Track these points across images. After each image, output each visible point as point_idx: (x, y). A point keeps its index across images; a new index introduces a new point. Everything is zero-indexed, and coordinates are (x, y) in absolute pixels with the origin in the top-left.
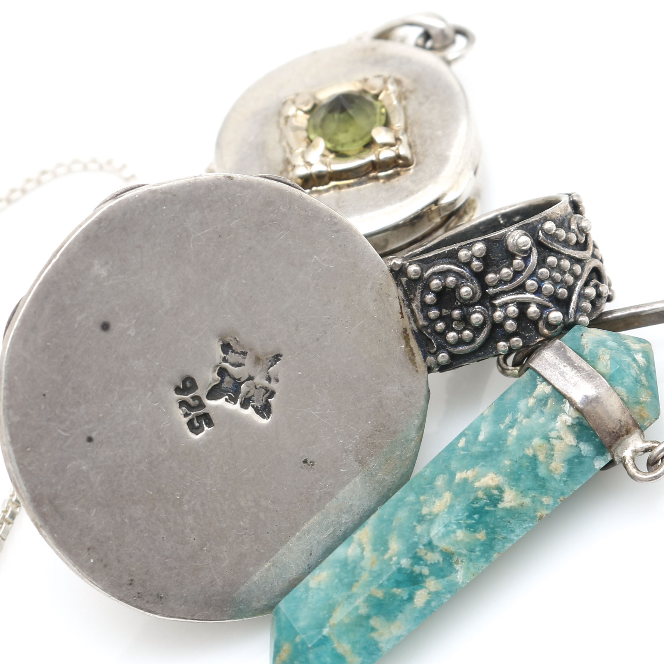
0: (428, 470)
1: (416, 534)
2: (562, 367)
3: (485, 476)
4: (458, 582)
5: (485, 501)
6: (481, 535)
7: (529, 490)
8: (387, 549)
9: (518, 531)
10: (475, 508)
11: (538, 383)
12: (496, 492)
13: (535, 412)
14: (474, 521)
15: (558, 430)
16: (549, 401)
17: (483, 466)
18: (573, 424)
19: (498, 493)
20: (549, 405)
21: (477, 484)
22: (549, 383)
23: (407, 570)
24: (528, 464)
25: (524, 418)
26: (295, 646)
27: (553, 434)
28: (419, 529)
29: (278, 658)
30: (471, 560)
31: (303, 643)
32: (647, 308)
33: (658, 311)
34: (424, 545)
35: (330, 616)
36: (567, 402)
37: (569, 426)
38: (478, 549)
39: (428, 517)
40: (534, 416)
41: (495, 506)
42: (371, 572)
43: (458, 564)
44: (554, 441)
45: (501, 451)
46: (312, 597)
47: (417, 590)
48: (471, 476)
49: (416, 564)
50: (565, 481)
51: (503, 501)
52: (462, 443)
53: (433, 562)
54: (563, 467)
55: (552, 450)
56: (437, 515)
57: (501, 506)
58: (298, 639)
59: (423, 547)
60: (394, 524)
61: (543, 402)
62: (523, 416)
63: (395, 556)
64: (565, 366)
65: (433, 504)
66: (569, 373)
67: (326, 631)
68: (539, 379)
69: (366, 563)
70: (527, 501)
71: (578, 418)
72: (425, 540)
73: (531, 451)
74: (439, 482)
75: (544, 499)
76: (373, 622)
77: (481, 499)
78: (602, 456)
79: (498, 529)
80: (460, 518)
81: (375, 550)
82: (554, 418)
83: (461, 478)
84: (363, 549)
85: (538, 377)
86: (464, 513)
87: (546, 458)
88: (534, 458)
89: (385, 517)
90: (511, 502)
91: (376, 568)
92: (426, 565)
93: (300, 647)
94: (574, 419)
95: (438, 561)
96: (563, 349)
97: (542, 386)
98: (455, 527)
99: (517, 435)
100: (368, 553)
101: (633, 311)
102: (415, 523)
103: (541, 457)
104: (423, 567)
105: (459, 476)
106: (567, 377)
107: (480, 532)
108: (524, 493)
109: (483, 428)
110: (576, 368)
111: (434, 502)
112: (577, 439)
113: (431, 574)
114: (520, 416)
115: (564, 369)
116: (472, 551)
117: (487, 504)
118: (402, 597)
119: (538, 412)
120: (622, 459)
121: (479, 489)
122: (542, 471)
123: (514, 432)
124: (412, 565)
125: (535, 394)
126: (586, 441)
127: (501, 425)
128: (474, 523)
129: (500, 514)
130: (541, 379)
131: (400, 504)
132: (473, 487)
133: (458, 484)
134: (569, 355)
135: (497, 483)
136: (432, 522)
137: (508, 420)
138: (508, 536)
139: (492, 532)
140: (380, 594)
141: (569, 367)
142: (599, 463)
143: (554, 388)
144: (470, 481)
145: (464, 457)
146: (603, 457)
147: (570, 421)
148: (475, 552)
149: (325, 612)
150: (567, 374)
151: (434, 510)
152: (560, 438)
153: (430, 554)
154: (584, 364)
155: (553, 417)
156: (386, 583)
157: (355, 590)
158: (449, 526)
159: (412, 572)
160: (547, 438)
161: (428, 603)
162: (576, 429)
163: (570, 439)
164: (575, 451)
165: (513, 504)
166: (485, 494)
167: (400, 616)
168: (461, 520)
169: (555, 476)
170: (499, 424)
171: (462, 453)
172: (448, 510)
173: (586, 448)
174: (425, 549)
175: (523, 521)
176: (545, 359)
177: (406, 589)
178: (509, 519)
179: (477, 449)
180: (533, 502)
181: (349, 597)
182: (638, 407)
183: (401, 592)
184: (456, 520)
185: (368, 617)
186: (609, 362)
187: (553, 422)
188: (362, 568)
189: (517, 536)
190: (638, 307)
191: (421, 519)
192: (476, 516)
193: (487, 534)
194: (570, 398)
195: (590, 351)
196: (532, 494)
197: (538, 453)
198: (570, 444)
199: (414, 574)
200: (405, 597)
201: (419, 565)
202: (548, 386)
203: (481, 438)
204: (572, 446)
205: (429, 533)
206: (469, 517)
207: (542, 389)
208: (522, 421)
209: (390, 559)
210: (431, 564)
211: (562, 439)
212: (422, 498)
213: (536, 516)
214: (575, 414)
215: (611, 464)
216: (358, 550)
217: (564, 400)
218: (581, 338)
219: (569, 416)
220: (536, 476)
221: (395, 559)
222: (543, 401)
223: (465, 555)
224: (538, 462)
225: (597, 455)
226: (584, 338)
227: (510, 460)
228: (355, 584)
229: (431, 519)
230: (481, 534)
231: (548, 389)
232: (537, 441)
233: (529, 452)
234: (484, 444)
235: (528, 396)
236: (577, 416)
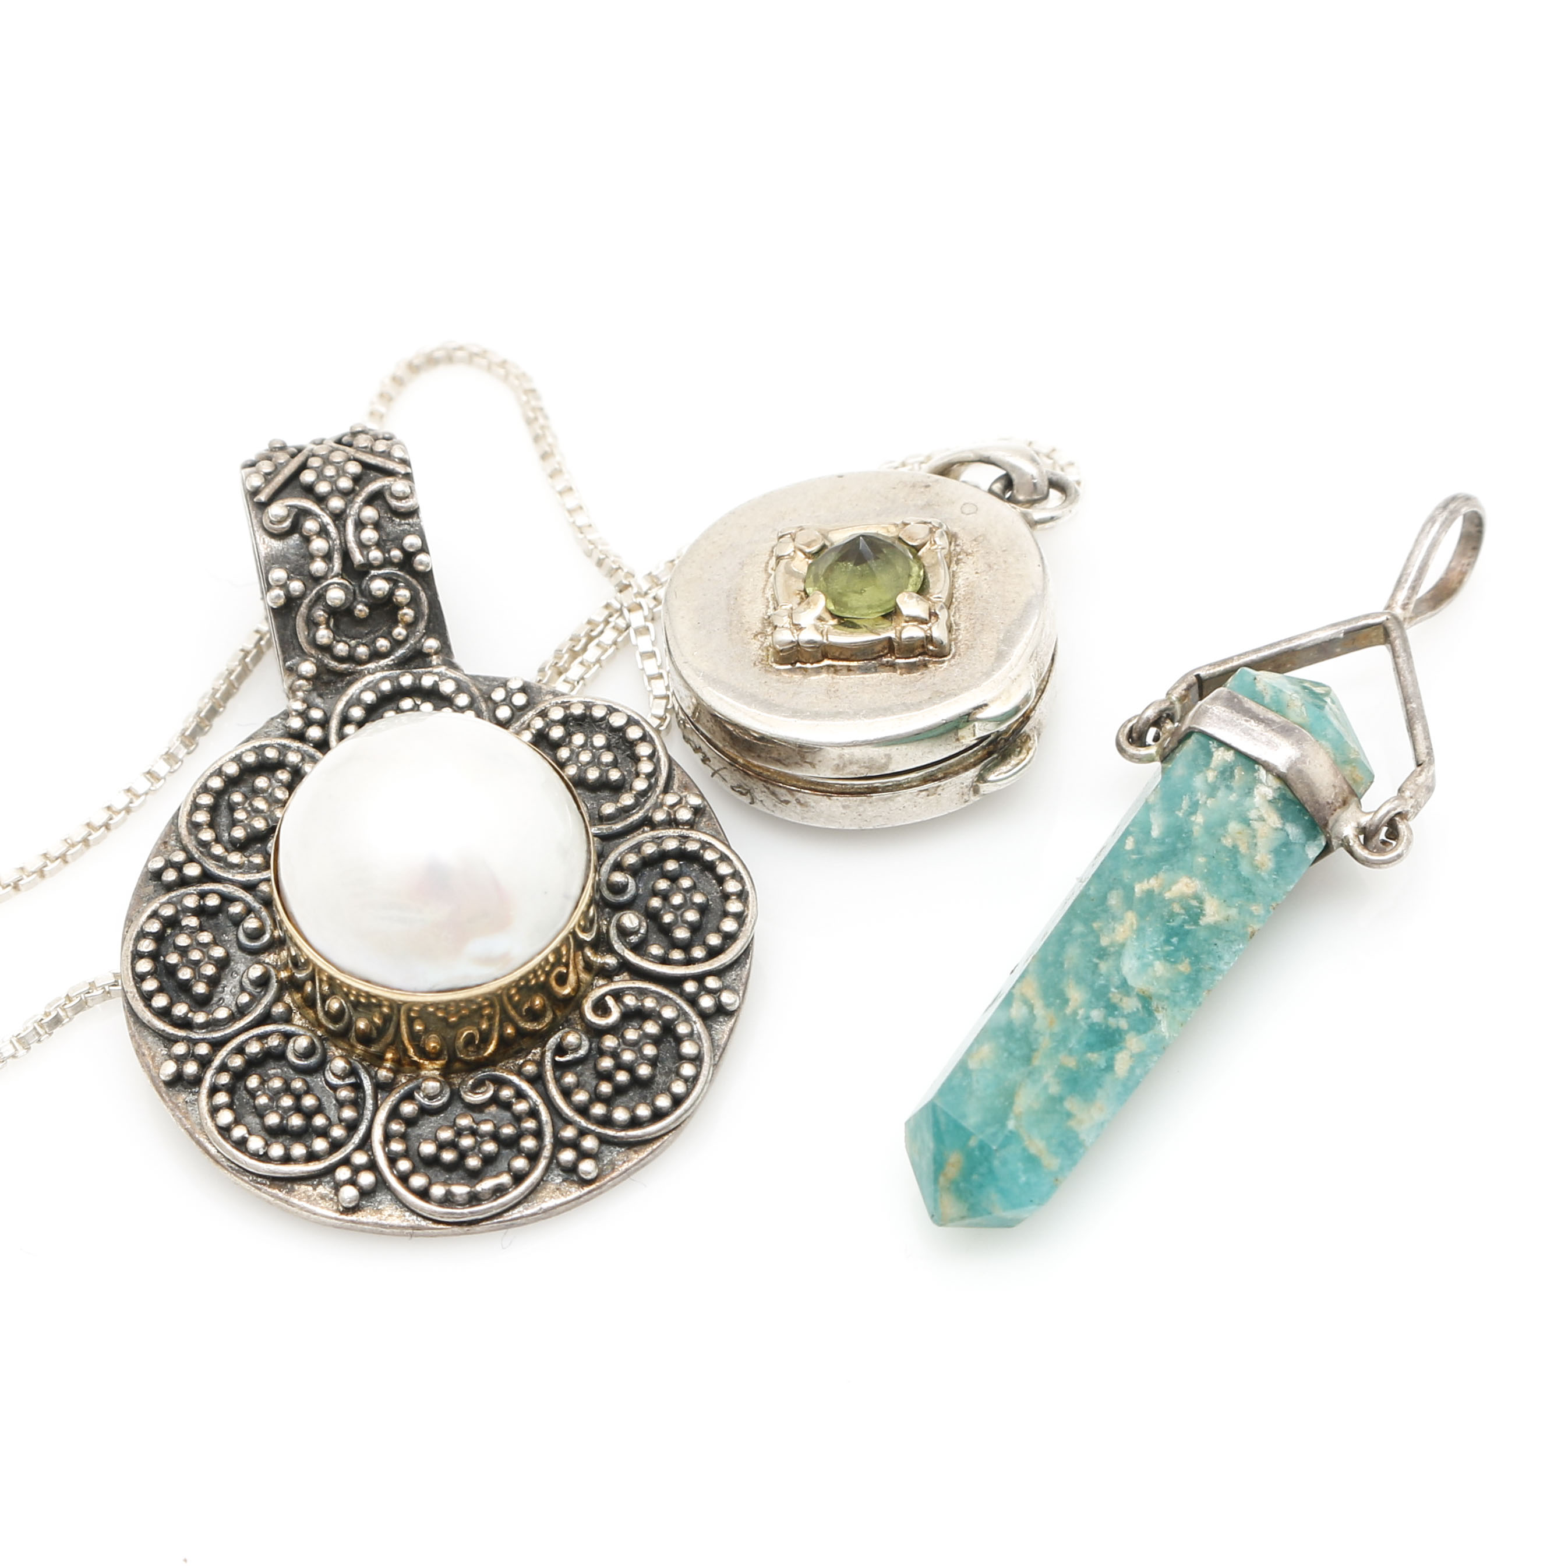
0: (1092, 888)
1: (1101, 975)
2: (1243, 722)
3: (1175, 882)
4: (1165, 1037)
5: (1183, 917)
6: (1184, 967)
7: (1233, 896)
8: (1066, 1001)
9: (1227, 957)
10: (1172, 928)
11: (1213, 750)
12: (1195, 903)
13: (1219, 788)
14: (1172, 948)
15: (1257, 808)
16: (1236, 771)
17: (1167, 870)
18: (1275, 798)
19: (1197, 904)
20: (1237, 777)
21: (1168, 895)
22: (1229, 747)
23: (1100, 1025)
24: (1228, 860)
25: (1207, 798)
26: (969, 1155)
27: (1253, 814)
28: (1103, 967)
29: (942, 1179)
30: (1175, 1004)
31: (982, 1146)
32: (1304, 641)
33: (1319, 642)
34: (1117, 988)
35: (1012, 1104)
36: (1261, 768)
37: (1270, 801)
38: (1182, 987)
39: (1112, 949)
40: (1220, 794)
41: (1196, 923)
42: (1052, 1035)
43: (1158, 1011)
44: (1256, 825)
45: (1187, 847)
46: (978, 1082)
47: (1117, 1052)
48: (1156, 885)
49: (1110, 1015)
50: (1275, 881)
51: (1204, 915)
52: (1130, 844)
53: (1130, 1011)
54: (1270, 860)
55: (1254, 837)
56: (1123, 945)
57: (1203, 922)
58: (973, 1143)
59: (1116, 991)
60: (1066, 966)
61: (1228, 773)
62: (1205, 797)
63: (1081, 1008)
64: (1247, 721)
65: (1113, 932)
66: (1256, 728)
67: (1011, 1124)
68: (1213, 745)
69: (1040, 1024)
70: (1233, 912)
71: (1279, 788)
72: (1116, 980)
73: (1230, 840)
74: (1114, 900)
75: (1254, 908)
76: (1069, 1105)
77: (1178, 914)
78: (1314, 840)
79: (1203, 956)
80: (1155, 944)
81: (1048, 1006)
82: (1249, 792)
83: (1143, 891)
84: (1031, 1008)
85: (1211, 742)
86: (1160, 936)
87: (1249, 848)
88: (1234, 851)
89: (1050, 958)
90: (1214, 916)
91: (1057, 1028)
92: (1123, 1016)
93: (977, 1153)
94: (1275, 790)
95: (1138, 1009)
96: (1236, 700)
97: (1220, 753)
98: (1151, 957)
99: (1204, 823)
100: (1040, 1011)
101: (1285, 646)
102: (1096, 960)
103: (1243, 849)
104: (1120, 1019)
105: (1139, 888)
106: (1255, 734)
107: (1182, 961)
108: (1226, 901)
109: (1153, 821)
110: (1263, 722)
111: (1114, 930)
112: (1282, 819)
113: (1132, 1028)
114: (1201, 797)
115: (1248, 724)
116: (1176, 990)
117: (1185, 922)
118: (1099, 1066)
119: (1223, 788)
120: (1342, 840)
121: (1172, 901)
122: (1245, 869)
123: (1199, 819)
124: (1105, 1018)
125: (1212, 765)
126: (1293, 821)
127: (1177, 812)
128: (1172, 950)
129: (1202, 934)
130: (1215, 744)
131: (1065, 938)
132: (1164, 899)
133: (1141, 900)
134: (1247, 706)
135: (1194, 890)
136: (1119, 954)
137: (1185, 804)
138: (1217, 966)
139: (1196, 960)
140: (1071, 1063)
141: (1252, 721)
142: (1313, 851)
143: (1238, 752)
144: (1157, 891)
145: (1138, 863)
146: (1316, 842)
147: (1270, 794)
148: (1178, 991)
149: (1002, 1099)
150: (1253, 730)
151: (1118, 938)
152: (1261, 819)
153: (1125, 999)
154: (1271, 715)
155: (1247, 791)
156: (1077, 1047)
157: (1036, 1062)
158: (1143, 957)
159: (1108, 1027)
160: (1246, 821)
161: (1132, 1070)
162: (1280, 805)
163: (1274, 820)
164: (1281, 835)
165: (1217, 918)
166: (1182, 907)
167: (1100, 1093)
168: (1157, 947)
169: (1263, 874)
170: (1174, 812)
171: (1134, 857)
172: (1138, 936)
173: (1294, 831)
174: (1119, 993)
175: (1232, 942)
176: (1216, 715)
177: (1103, 1052)
178: (1215, 941)
179: (1151, 850)
180: (1240, 914)
181: (1030, 1073)
182: (1349, 768)
183: (1097, 1058)
184: (1151, 948)
185: (1061, 1099)
186: (1303, 708)
187: (1248, 799)
188: (1037, 1032)
189: (1227, 963)
190: (1290, 640)
191: (1102, 954)
192: (1175, 940)
193: (1191, 964)
194: (1265, 762)
195: (1271, 697)
196: (1238, 902)
197: (1239, 843)
198: (1274, 826)
199: (1110, 1030)
200: (1103, 1065)
201: (1114, 1016)
202: (1228, 751)
203: (1155, 833)
204: (1276, 829)
205: (1118, 970)
206: (1167, 942)
207: (1221, 756)
208: (1206, 803)
209: (1075, 1013)
210: (1129, 1014)
211: (1264, 820)
212: (1095, 925)
213: (1247, 933)
214: (1275, 783)
215: (1327, 850)
216: (1024, 1010)
217: (1256, 766)
218: (1255, 684)
219: (1269, 787)
220: (1239, 876)
221: (1081, 1012)
222: (1226, 773)
223: (1167, 998)
224: (1238, 856)
225: (1308, 840)
226: (1259, 682)
227: (1205, 856)
228: (1036, 1054)
229: (1119, 950)
230: (1183, 965)
231: (1229, 756)
232: (1234, 826)
233: (1228, 842)
234: (1161, 842)
235: (1204, 769)
236: (1279, 785)
